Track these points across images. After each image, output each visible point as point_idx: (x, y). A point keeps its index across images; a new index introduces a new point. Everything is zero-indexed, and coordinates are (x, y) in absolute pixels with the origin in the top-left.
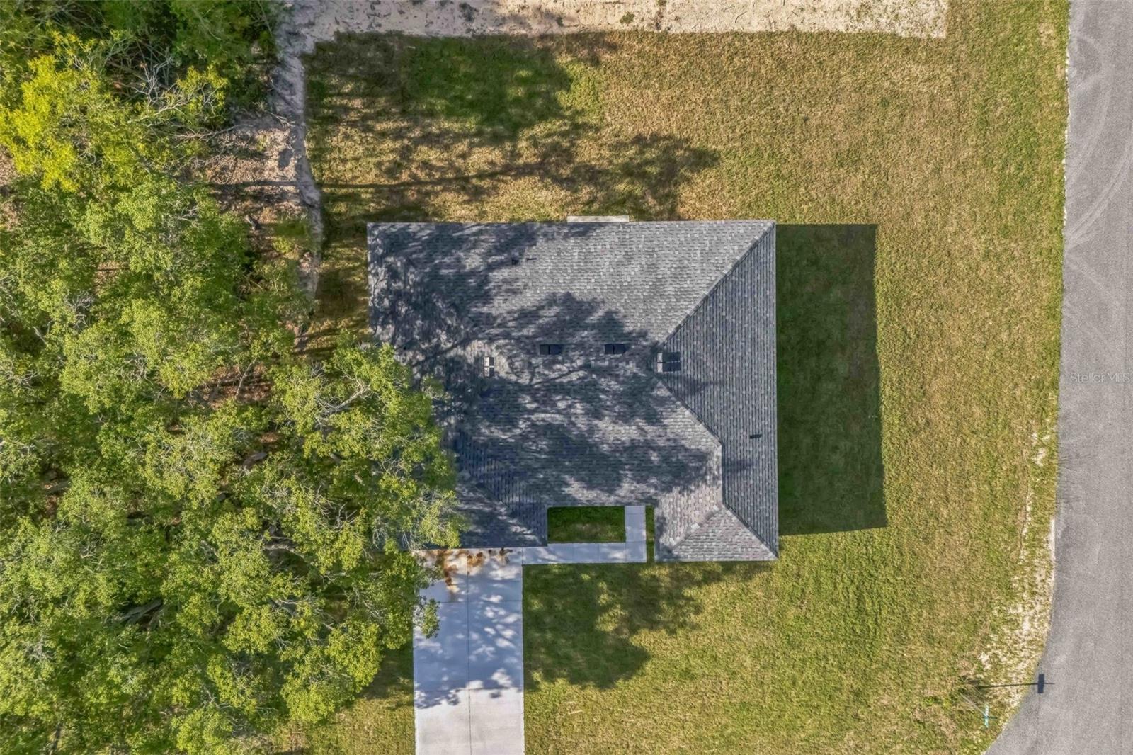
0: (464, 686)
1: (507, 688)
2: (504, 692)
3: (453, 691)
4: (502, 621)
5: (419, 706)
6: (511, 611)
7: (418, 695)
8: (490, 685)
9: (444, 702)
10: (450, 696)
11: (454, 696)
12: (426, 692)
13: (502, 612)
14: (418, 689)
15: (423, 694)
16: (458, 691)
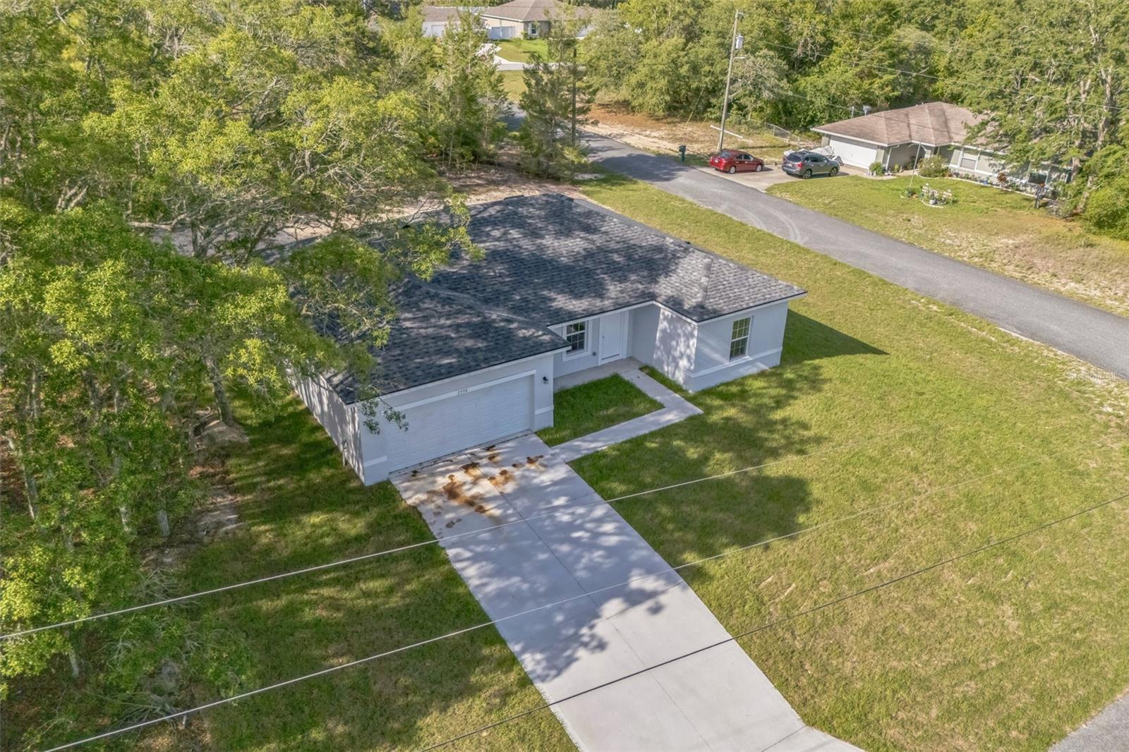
0: (597, 616)
1: (663, 592)
2: (663, 599)
3: (585, 631)
4: (587, 519)
5: (543, 679)
6: (592, 506)
7: (531, 662)
8: (635, 598)
9: (582, 653)
10: (586, 639)
11: (593, 637)
12: (541, 652)
13: (581, 510)
14: (524, 651)
15: (539, 656)
16: (592, 627)
